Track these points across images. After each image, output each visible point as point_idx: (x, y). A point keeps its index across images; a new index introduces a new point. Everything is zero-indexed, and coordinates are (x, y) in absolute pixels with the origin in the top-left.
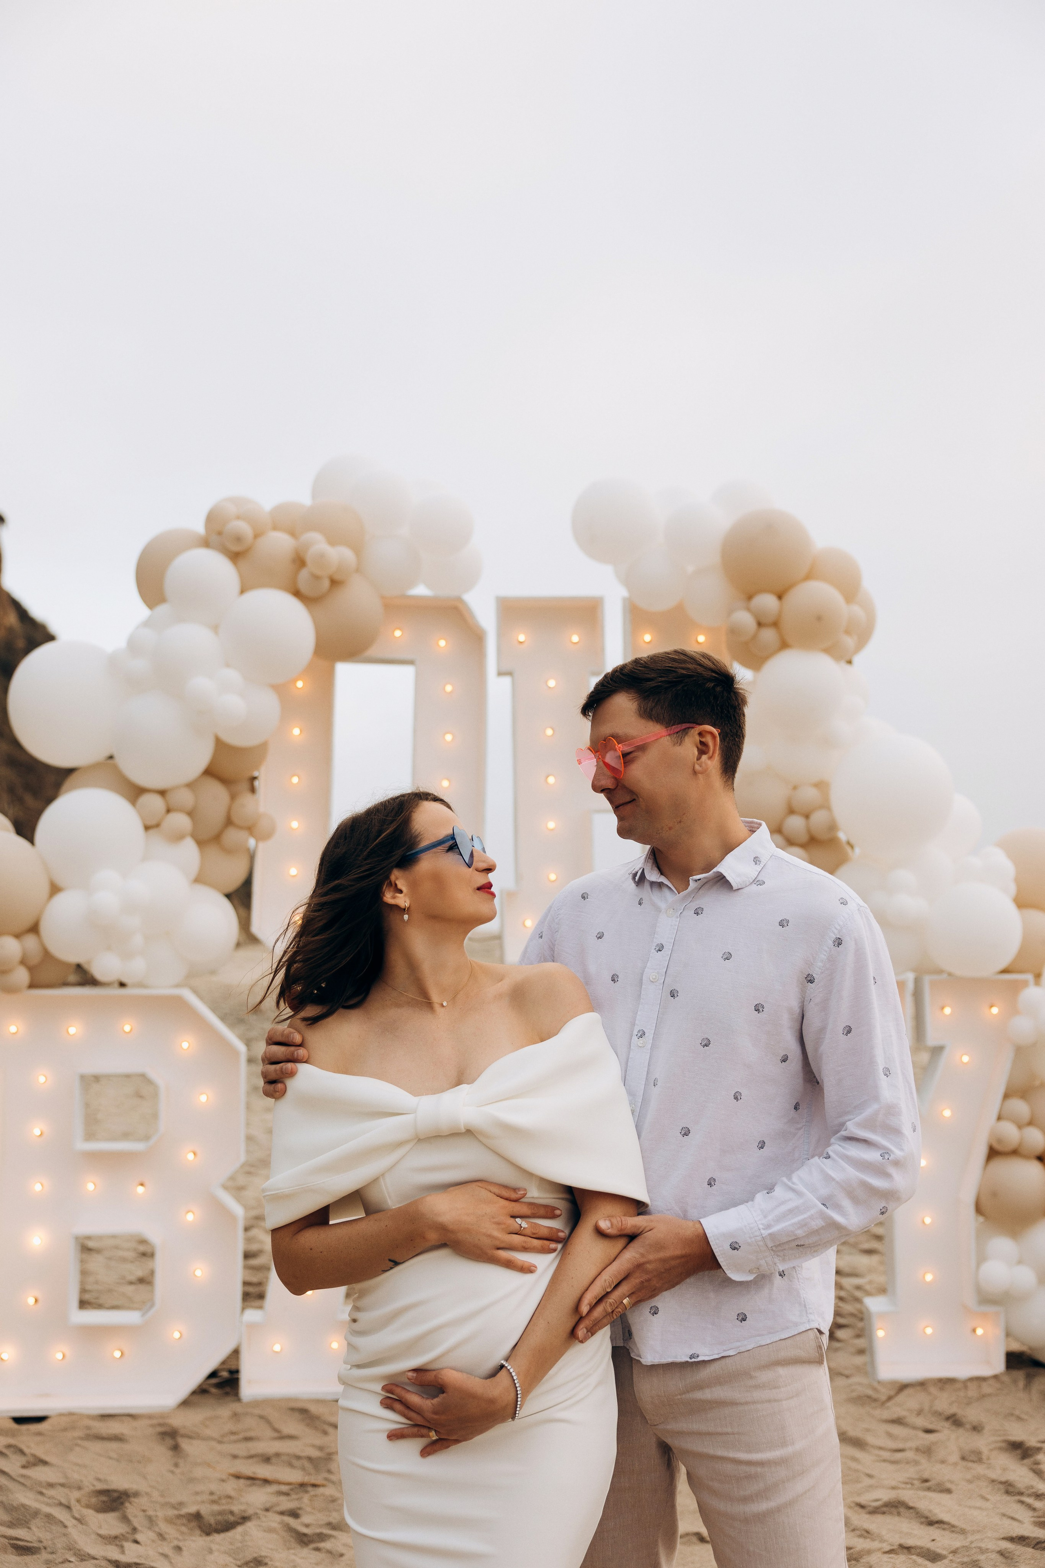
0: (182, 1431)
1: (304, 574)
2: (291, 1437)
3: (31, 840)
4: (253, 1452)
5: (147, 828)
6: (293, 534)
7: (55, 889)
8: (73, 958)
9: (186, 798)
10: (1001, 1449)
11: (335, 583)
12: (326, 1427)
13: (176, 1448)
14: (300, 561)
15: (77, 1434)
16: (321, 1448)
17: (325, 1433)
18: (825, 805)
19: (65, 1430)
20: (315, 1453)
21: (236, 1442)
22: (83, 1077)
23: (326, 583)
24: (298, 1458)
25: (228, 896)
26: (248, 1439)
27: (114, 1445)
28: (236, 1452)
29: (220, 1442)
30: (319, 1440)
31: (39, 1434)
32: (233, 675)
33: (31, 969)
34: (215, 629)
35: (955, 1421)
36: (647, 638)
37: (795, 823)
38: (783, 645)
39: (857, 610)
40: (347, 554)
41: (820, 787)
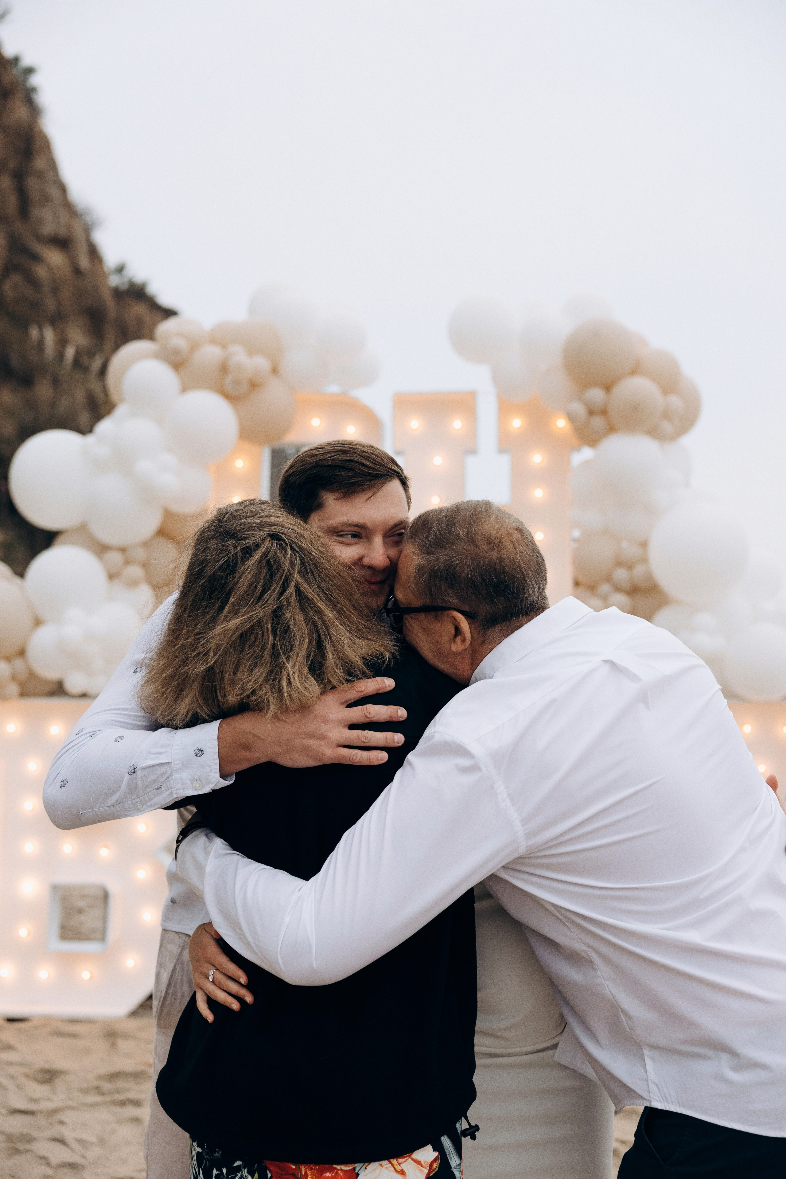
1: (228, 380)
5: (109, 576)
6: (222, 346)
7: (38, 622)
8: (50, 674)
9: (141, 554)
11: (254, 385)
14: (224, 368)
15: (46, 1032)
18: (644, 560)
19: (38, 1028)
23: (245, 387)
27: (68, 1041)
31: (18, 1029)
32: (170, 458)
33: (18, 683)
36: (517, 423)
37: (621, 575)
38: (612, 429)
39: (675, 401)
40: (261, 363)
41: (644, 545)
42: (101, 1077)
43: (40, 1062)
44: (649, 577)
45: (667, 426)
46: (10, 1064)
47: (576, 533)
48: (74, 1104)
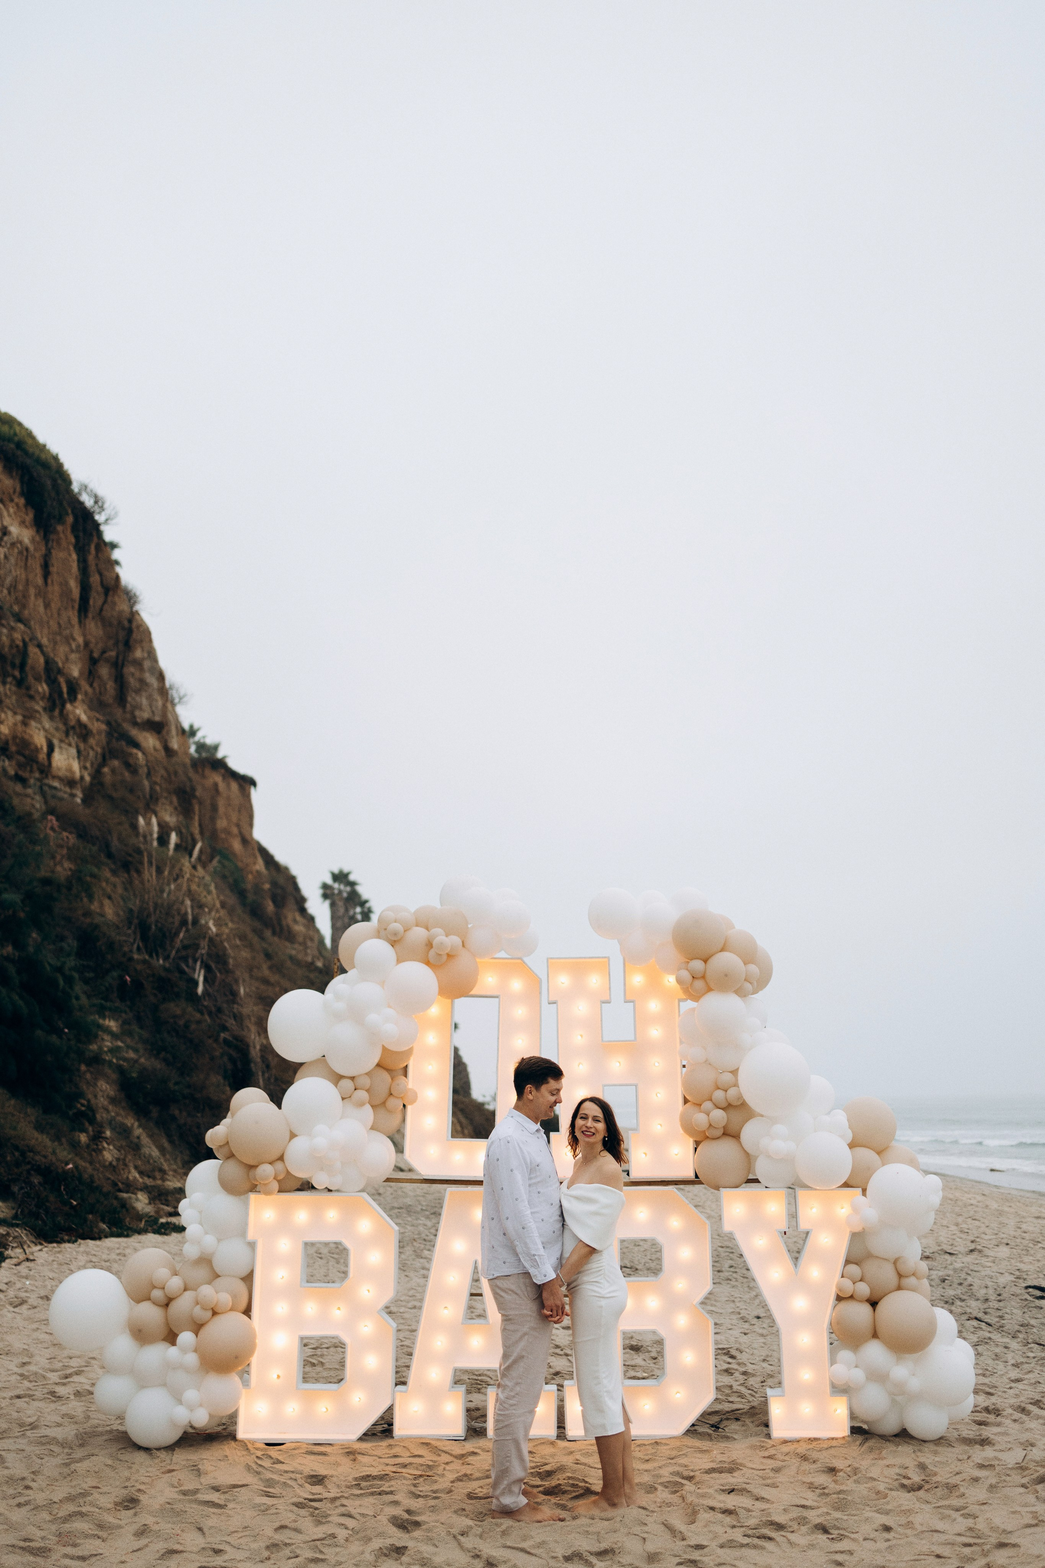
0: (359, 1451)
1: (432, 954)
2: (420, 1456)
3: (280, 1107)
4: (396, 1463)
5: (343, 1099)
6: (427, 929)
7: (293, 1135)
8: (302, 1174)
9: (366, 1081)
10: (823, 1471)
11: (450, 956)
12: (440, 1453)
13: (355, 1460)
14: (429, 945)
15: (300, 1451)
16: (435, 1462)
17: (439, 1455)
18: (736, 1084)
19: (294, 1449)
20: (431, 1463)
21: (388, 1457)
22: (306, 1244)
23: (445, 957)
24: (422, 1465)
25: (391, 1139)
26: (396, 1456)
27: (320, 1457)
28: (387, 1462)
29: (380, 1458)
30: (435, 1458)
31: (280, 1450)
32: (390, 1012)
33: (279, 1181)
34: (382, 984)
35: (804, 1458)
36: (638, 980)
37: (719, 1095)
38: (709, 990)
39: (753, 968)
40: (455, 940)
41: (735, 1072)
42: (356, 1479)
43: (307, 1471)
44: (740, 1097)
45: (748, 986)
46: (286, 1472)
47: (684, 1063)
48: (346, 1495)
